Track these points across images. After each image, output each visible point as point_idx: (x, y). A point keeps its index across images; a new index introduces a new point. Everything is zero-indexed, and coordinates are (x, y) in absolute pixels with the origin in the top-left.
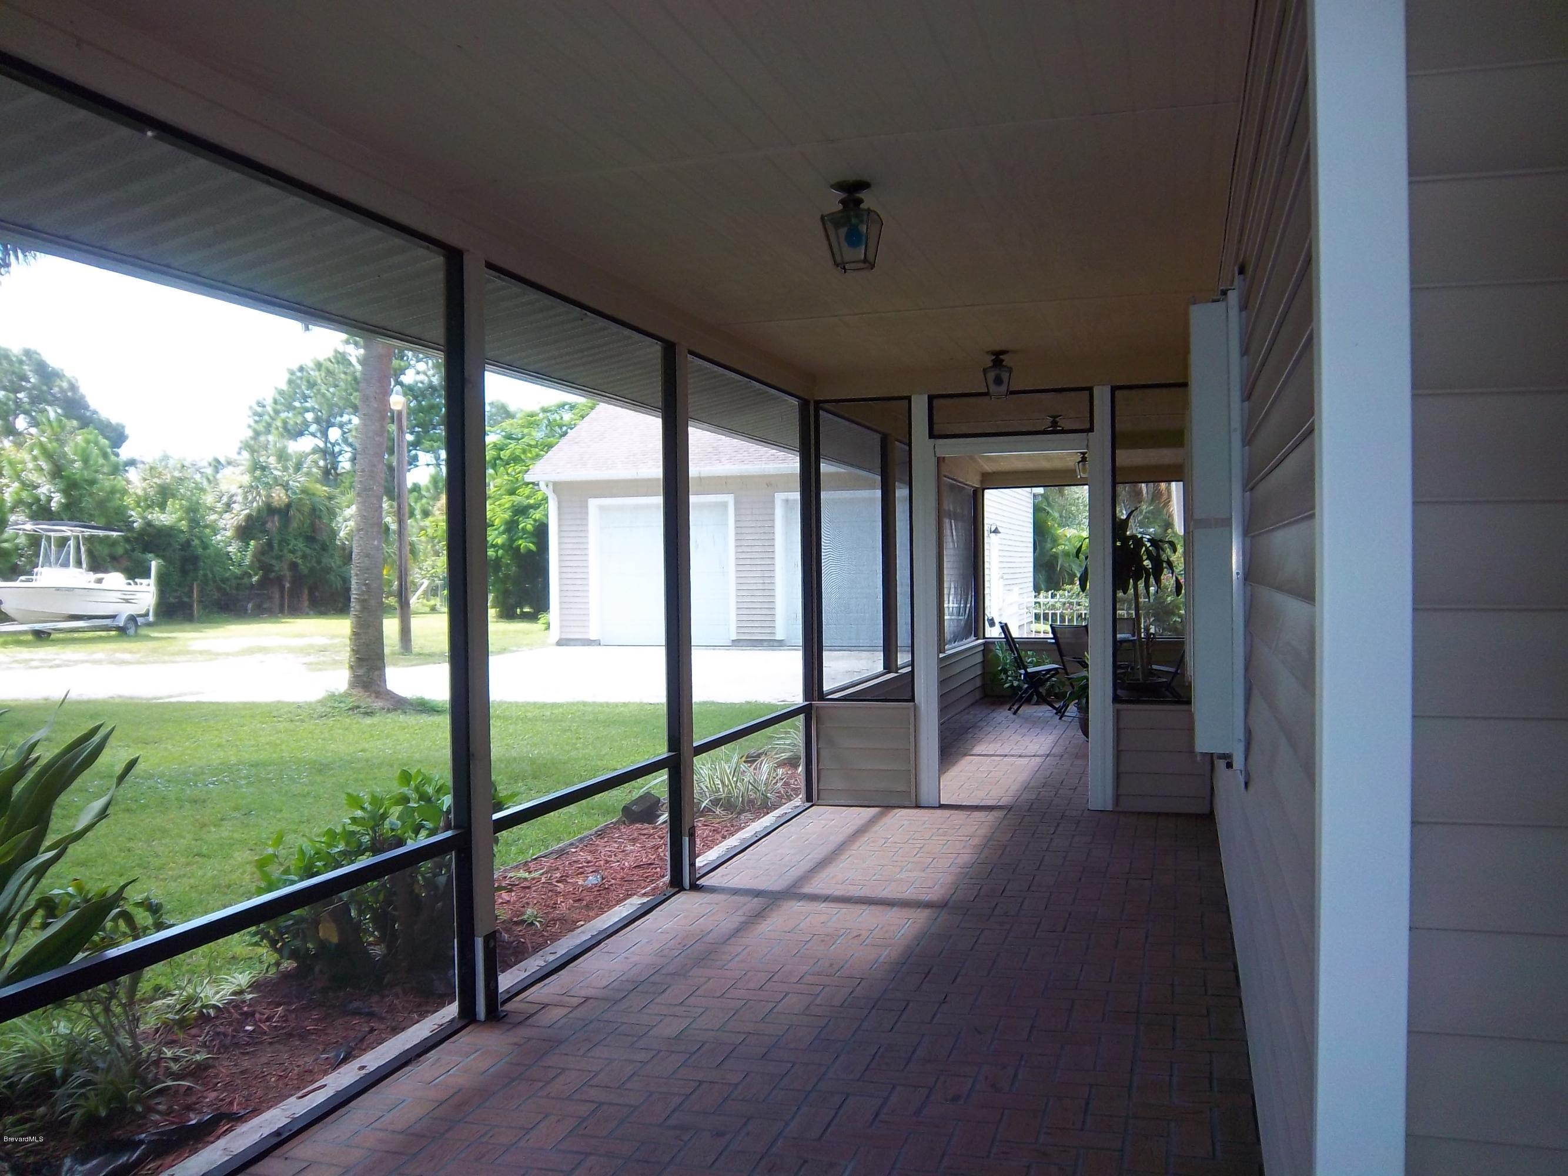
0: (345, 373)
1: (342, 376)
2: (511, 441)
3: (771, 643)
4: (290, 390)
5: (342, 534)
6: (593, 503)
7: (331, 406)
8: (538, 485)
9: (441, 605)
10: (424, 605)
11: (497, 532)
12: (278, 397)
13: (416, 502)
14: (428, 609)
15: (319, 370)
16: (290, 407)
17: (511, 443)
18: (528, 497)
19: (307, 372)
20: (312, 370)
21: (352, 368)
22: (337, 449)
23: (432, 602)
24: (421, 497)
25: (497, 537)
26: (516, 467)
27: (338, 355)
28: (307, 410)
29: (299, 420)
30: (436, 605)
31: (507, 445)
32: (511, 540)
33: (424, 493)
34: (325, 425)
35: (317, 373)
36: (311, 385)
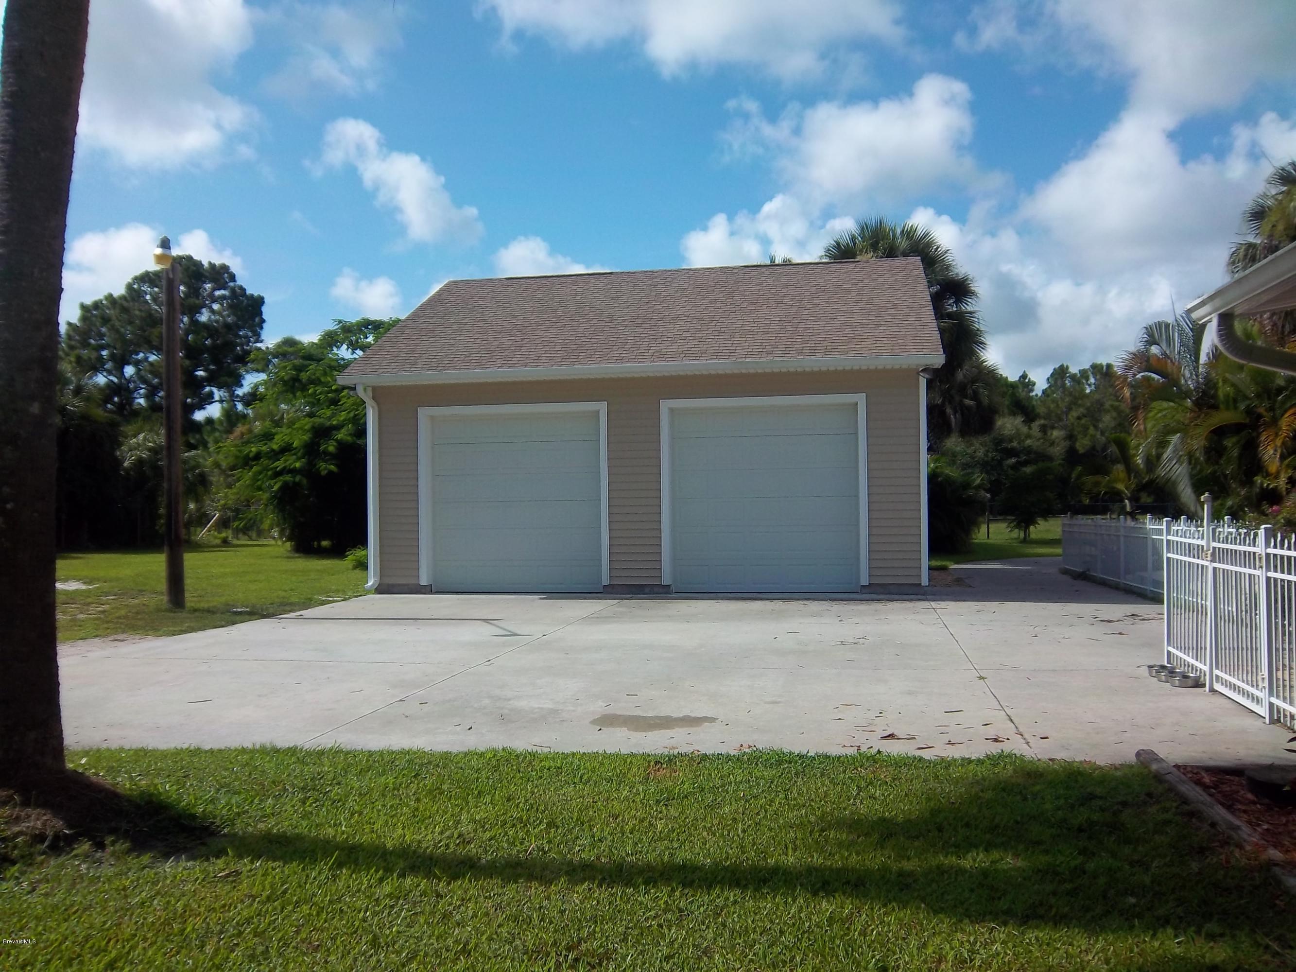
0: (140, 310)
1: (137, 313)
2: (312, 363)
3: (656, 589)
4: (85, 327)
5: (126, 464)
6: (424, 414)
7: (125, 342)
8: (354, 389)
9: (232, 538)
10: (216, 538)
11: (294, 457)
12: (72, 333)
13: (209, 436)
14: (218, 541)
15: (114, 308)
16: (85, 344)
17: (311, 365)
18: (330, 418)
19: (103, 310)
20: (108, 308)
21: (147, 307)
22: (132, 386)
23: (224, 535)
24: (214, 430)
25: (294, 462)
26: (316, 388)
27: (134, 293)
28: (103, 348)
29: (94, 355)
30: (227, 537)
31: (307, 366)
32: (311, 464)
33: (217, 426)
34: (121, 362)
35: (112, 312)
36: (106, 320)
